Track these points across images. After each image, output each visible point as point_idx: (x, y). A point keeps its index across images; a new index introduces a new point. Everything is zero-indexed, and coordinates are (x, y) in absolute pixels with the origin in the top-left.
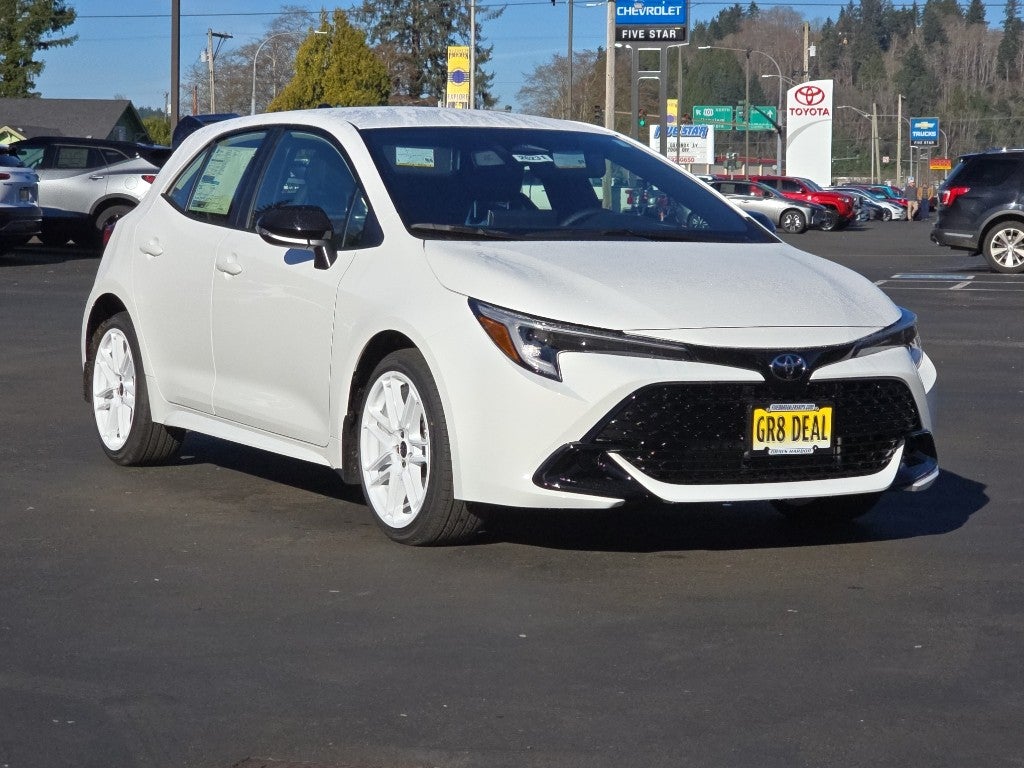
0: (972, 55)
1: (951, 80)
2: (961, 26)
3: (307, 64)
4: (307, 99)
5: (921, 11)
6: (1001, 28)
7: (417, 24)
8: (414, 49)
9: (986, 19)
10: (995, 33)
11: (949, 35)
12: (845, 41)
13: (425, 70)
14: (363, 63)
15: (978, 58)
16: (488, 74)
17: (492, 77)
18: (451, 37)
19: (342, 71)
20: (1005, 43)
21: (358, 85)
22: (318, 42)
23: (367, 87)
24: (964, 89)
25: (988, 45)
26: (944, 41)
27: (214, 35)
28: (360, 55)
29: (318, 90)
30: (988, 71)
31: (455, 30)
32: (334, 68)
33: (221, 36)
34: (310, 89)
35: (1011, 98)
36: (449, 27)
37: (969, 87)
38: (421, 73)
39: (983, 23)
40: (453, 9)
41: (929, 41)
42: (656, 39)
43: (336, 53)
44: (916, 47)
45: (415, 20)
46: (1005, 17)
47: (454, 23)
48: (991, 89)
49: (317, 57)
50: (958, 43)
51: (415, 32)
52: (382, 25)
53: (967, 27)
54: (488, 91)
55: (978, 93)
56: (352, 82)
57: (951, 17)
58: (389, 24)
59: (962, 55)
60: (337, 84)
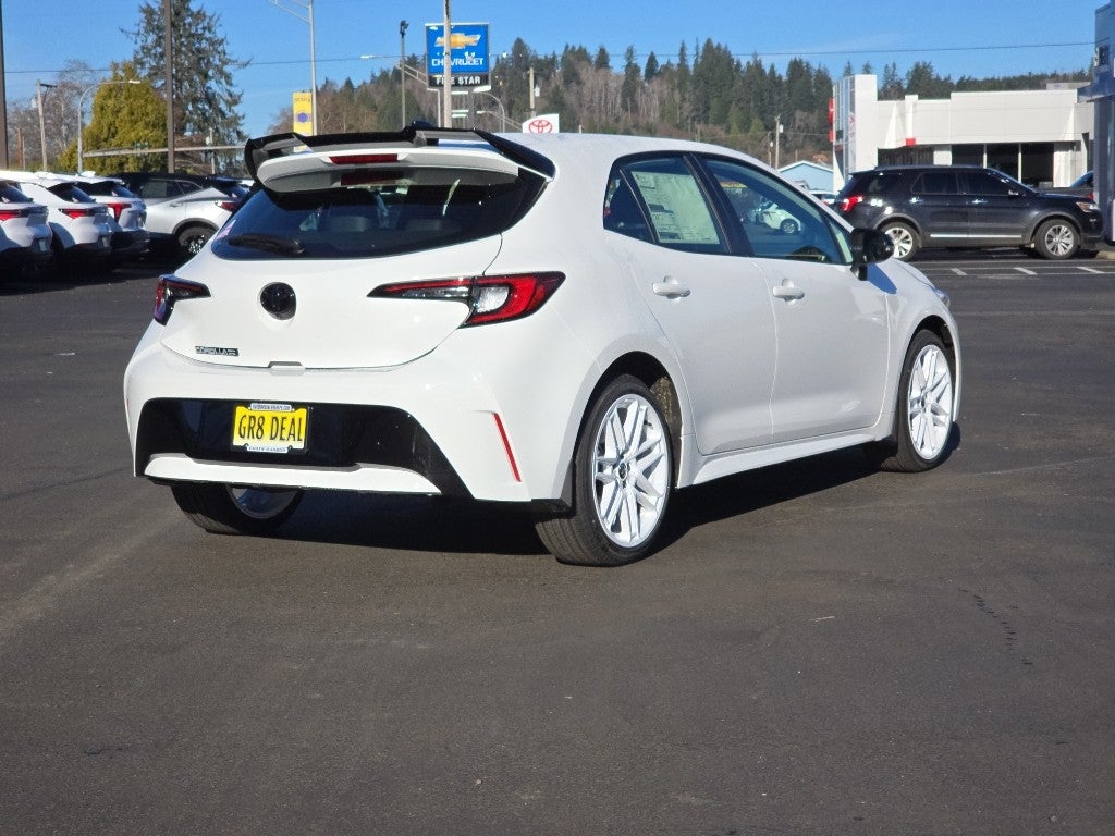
0: (601, 92)
1: (585, 114)
2: (591, 70)
3: (102, 108)
4: (103, 137)
5: (559, 59)
6: (622, 71)
7: (179, 74)
8: (177, 95)
9: (610, 64)
10: (618, 76)
11: (583, 77)
12: (501, 83)
13: (187, 112)
14: (150, 107)
15: (606, 95)
16: (240, 115)
17: (243, 117)
18: (208, 85)
19: (132, 114)
20: (626, 83)
21: (147, 125)
22: (111, 90)
23: (154, 126)
24: (596, 120)
25: (613, 85)
26: (579, 83)
27: (42, 85)
28: (146, 101)
29: (113, 129)
30: (614, 106)
31: (211, 78)
32: (125, 111)
33: (47, 86)
34: (105, 129)
35: (634, 127)
36: (206, 76)
37: (600, 119)
38: (185, 114)
39: (608, 67)
40: (209, 61)
41: (567, 82)
42: (464, 85)
43: (126, 98)
44: (557, 88)
45: (177, 71)
46: (625, 63)
47: (210, 73)
48: (617, 120)
49: (110, 103)
50: (589, 84)
51: (177, 80)
52: (150, 75)
53: (596, 70)
54: (240, 129)
55: (607, 123)
56: (141, 124)
57: (585, 63)
58: (156, 74)
59: (593, 93)
60: (128, 125)
